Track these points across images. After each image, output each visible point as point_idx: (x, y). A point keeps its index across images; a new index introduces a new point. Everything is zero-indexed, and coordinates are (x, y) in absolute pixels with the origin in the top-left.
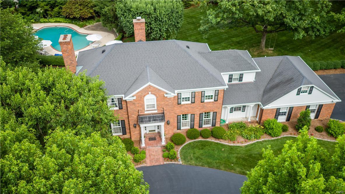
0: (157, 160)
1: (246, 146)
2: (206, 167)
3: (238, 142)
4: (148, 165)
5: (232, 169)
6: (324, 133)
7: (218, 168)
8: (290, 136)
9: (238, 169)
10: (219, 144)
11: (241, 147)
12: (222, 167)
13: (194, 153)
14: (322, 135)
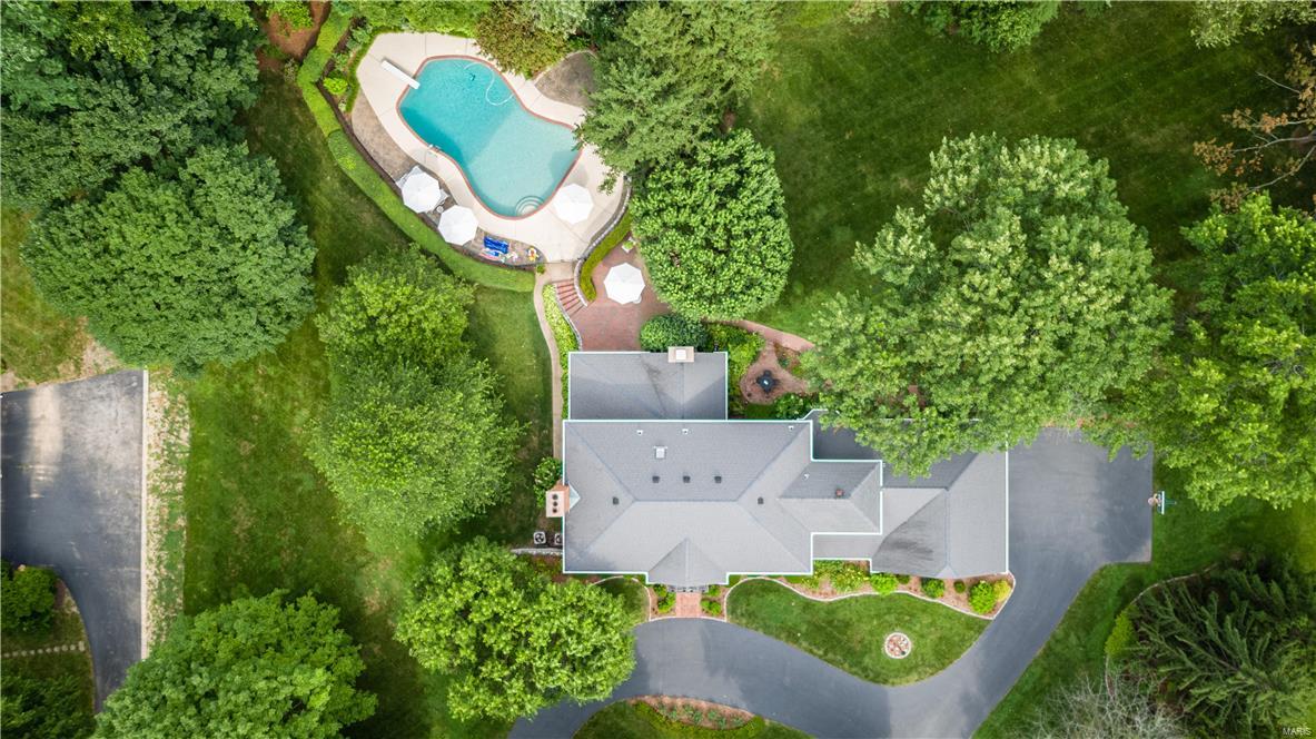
0: (693, 609)
1: (830, 603)
2: (761, 632)
3: (821, 594)
4: (678, 615)
5: (796, 641)
6: (964, 596)
7: (777, 637)
8: (907, 592)
9: (805, 644)
10: (791, 591)
11: (823, 603)
12: (783, 636)
13: (748, 605)
14: (958, 598)
